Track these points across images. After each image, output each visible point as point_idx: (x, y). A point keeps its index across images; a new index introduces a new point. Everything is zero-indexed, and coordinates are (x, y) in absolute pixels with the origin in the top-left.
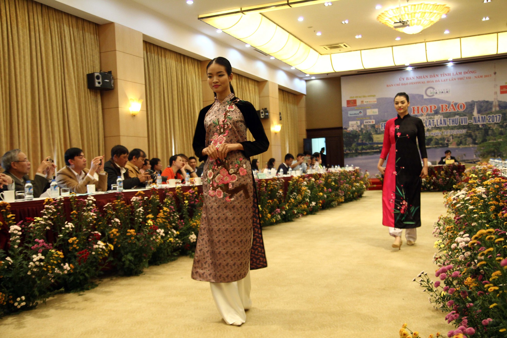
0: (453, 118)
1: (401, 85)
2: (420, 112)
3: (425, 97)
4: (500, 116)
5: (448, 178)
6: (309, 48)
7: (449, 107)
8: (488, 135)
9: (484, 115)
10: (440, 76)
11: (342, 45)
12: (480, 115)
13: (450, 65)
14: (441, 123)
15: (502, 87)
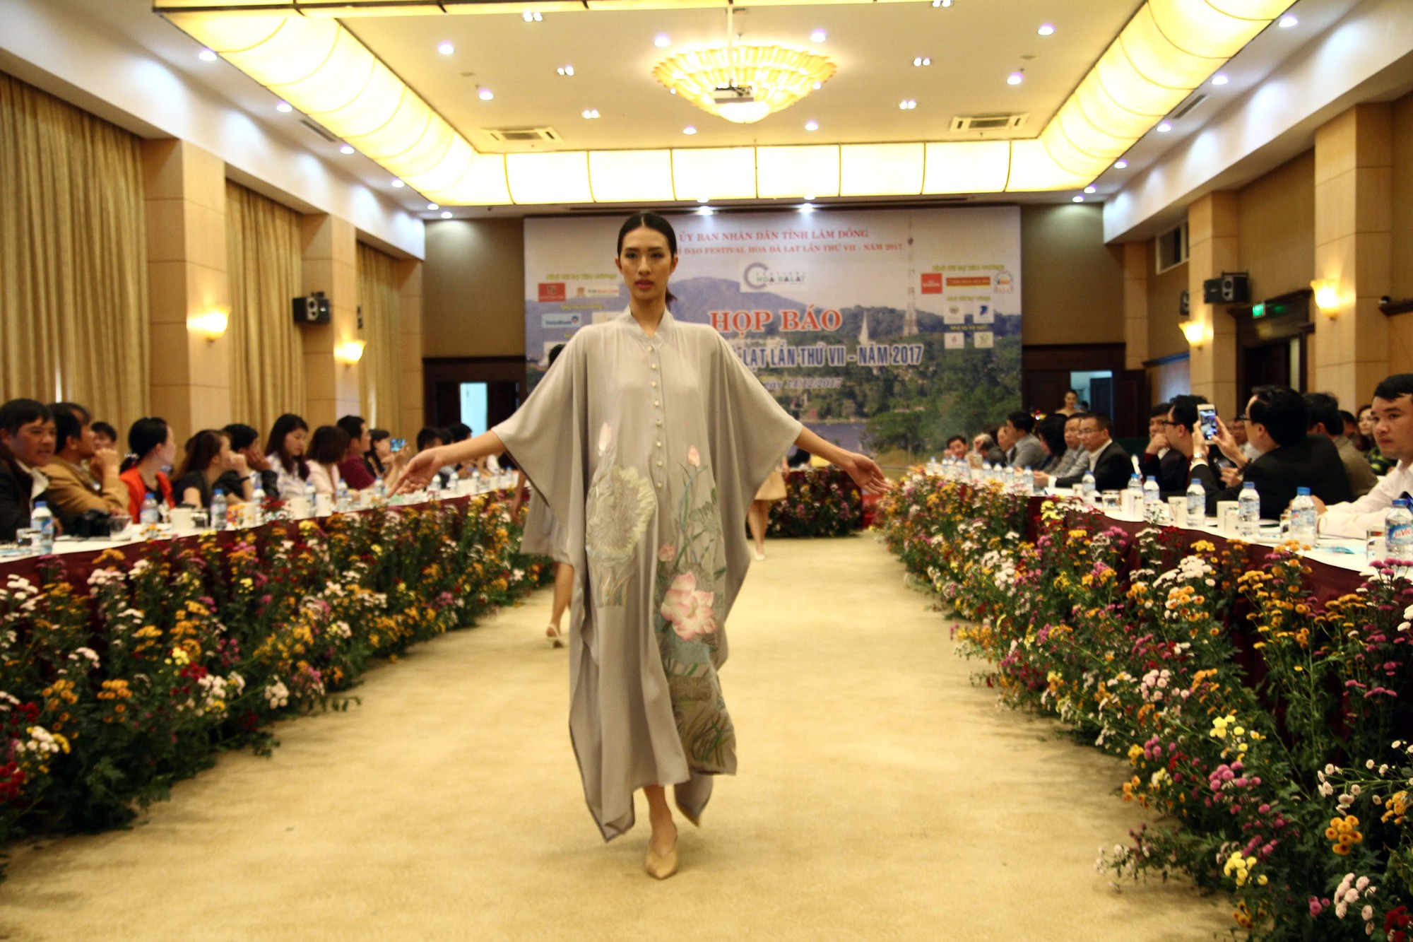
0: (810, 347)
2: (729, 327)
3: (744, 288)
4: (919, 348)
5: (817, 504)
6: (451, 130)
7: (801, 318)
8: (892, 394)
9: (883, 342)
10: (781, 236)
11: (542, 132)
12: (874, 343)
13: (806, 210)
14: (782, 359)
15: (925, 278)
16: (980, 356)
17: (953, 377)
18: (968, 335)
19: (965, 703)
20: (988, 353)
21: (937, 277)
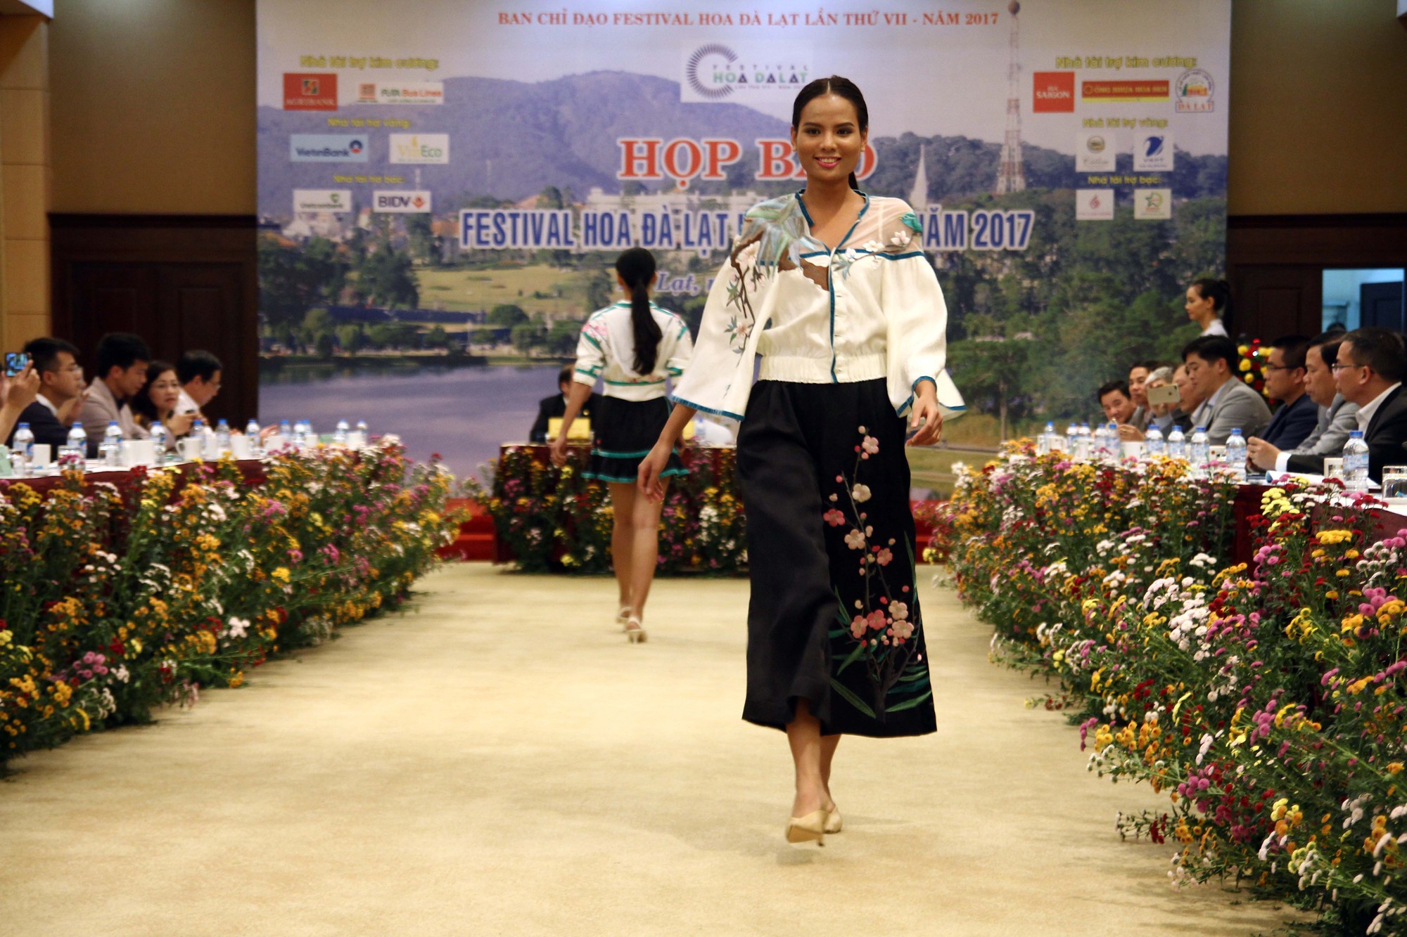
1: (570, 19)
2: (657, 170)
3: (689, 95)
4: (1027, 217)
8: (971, 307)
9: (956, 207)
12: (939, 206)
15: (1042, 80)
16: (1145, 236)
17: (1092, 275)
18: (1122, 194)
19: (1108, 871)
20: (1160, 230)
21: (1065, 81)
